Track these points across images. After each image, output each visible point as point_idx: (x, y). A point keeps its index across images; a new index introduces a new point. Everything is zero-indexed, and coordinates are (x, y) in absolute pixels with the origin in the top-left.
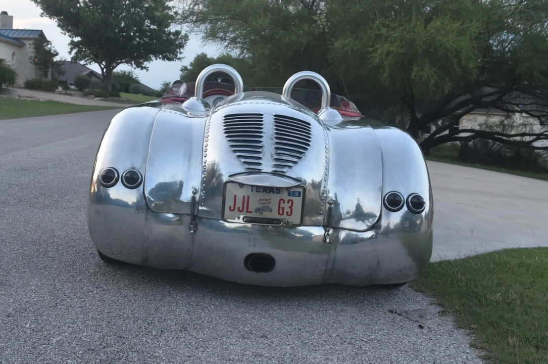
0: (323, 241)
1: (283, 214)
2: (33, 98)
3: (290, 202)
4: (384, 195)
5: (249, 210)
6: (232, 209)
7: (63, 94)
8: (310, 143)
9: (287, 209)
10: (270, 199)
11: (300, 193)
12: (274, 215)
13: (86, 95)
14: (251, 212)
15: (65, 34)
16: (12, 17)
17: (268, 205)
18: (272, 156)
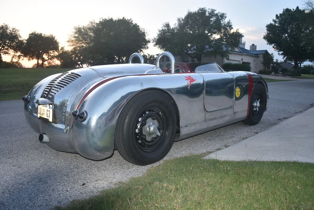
5: (41, 114)
7: (274, 75)
10: (45, 110)
11: (52, 108)
13: (284, 76)
15: (276, 51)
16: (256, 46)
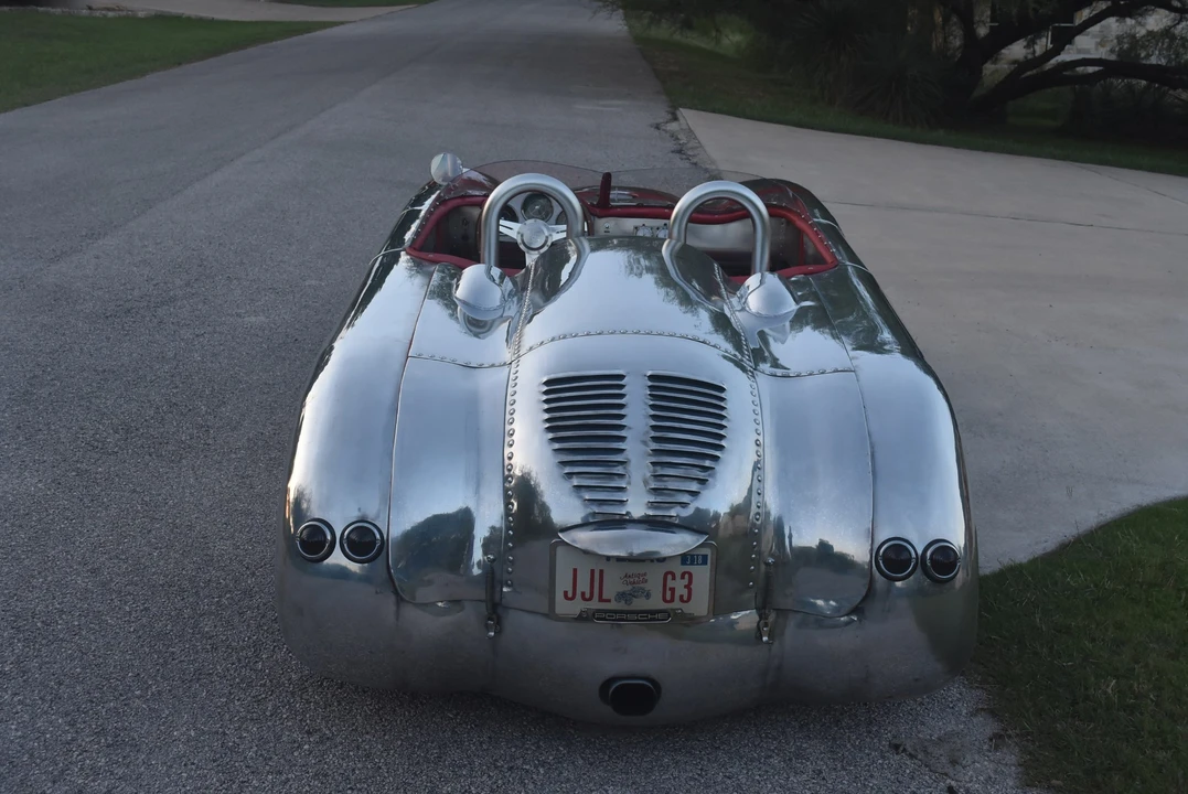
0: (756, 638)
1: (672, 600)
2: (120, 10)
3: (687, 576)
4: (876, 546)
5: (604, 597)
6: (570, 595)
8: (723, 443)
9: (681, 590)
10: (645, 574)
11: (705, 557)
12: (656, 602)
14: (609, 601)
17: (642, 585)
18: (646, 482)
